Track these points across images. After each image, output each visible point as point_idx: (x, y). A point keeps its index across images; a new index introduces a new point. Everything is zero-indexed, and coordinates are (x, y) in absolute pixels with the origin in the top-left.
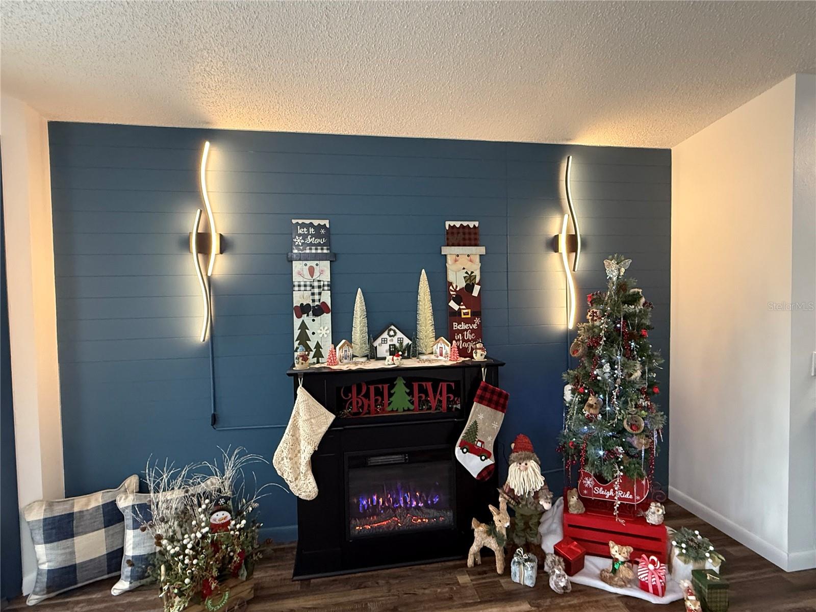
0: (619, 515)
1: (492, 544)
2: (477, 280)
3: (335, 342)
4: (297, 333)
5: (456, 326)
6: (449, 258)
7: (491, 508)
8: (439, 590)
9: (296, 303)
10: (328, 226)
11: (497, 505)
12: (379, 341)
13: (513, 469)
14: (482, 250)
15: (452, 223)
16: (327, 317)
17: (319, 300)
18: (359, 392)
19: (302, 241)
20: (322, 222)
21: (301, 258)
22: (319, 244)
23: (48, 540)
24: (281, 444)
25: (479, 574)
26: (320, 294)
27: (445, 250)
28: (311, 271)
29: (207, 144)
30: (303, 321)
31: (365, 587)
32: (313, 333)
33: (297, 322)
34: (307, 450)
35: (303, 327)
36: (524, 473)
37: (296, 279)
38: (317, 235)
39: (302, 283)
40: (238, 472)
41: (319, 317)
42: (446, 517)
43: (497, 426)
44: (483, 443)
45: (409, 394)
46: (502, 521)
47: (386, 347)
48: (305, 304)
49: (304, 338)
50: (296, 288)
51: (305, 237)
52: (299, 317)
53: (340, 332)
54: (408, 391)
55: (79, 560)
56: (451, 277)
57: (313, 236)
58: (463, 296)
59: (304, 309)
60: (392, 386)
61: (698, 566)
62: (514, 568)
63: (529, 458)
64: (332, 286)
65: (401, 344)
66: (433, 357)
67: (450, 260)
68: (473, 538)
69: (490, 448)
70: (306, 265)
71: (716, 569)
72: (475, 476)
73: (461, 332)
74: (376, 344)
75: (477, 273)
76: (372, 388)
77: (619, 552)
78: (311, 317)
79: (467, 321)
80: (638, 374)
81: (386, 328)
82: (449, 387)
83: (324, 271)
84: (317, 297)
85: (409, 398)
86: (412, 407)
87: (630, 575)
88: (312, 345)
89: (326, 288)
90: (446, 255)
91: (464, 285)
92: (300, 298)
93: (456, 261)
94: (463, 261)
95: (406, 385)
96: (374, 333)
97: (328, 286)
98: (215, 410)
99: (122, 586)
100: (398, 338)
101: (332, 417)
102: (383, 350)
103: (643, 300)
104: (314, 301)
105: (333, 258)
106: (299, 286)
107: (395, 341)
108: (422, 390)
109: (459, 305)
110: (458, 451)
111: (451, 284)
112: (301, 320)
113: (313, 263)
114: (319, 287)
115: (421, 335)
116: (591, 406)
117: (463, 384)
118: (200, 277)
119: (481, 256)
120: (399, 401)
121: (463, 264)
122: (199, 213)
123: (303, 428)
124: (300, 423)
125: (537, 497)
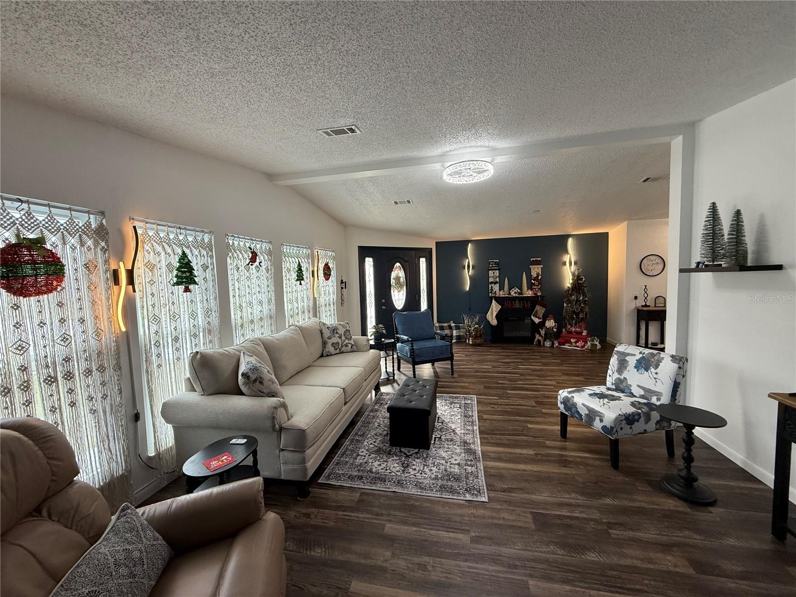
0: (575, 333)
1: (540, 338)
3: (500, 290)
4: (490, 288)
5: (533, 287)
10: (498, 261)
11: (542, 330)
13: (547, 321)
14: (542, 266)
15: (533, 259)
16: (498, 285)
18: (507, 302)
19: (492, 266)
21: (491, 270)
22: (496, 266)
24: (489, 313)
25: (537, 346)
26: (496, 279)
28: (494, 273)
29: (470, 244)
32: (494, 288)
34: (495, 314)
42: (529, 334)
43: (543, 311)
44: (539, 315)
46: (543, 332)
47: (514, 292)
48: (492, 281)
50: (490, 277)
52: (491, 284)
53: (501, 288)
57: (494, 264)
58: (536, 279)
60: (515, 301)
61: (593, 343)
62: (545, 343)
63: (552, 319)
64: (499, 277)
65: (518, 291)
66: (526, 294)
68: (535, 338)
69: (541, 317)
72: (537, 323)
73: (535, 289)
74: (511, 291)
75: (540, 272)
76: (510, 301)
77: (573, 340)
78: (494, 285)
79: (537, 286)
81: (513, 287)
82: (530, 302)
83: (497, 273)
85: (520, 304)
86: (520, 307)
87: (575, 345)
88: (494, 291)
90: (531, 268)
91: (536, 276)
93: (534, 269)
95: (518, 301)
98: (470, 306)
101: (500, 307)
105: (500, 270)
109: (535, 281)
110: (532, 317)
111: (532, 276)
113: (494, 271)
114: (496, 277)
115: (523, 289)
116: (569, 307)
117: (534, 301)
118: (467, 275)
119: (541, 268)
120: (517, 305)
121: (536, 270)
122: (467, 260)
123: (494, 309)
124: (493, 308)
125: (553, 328)
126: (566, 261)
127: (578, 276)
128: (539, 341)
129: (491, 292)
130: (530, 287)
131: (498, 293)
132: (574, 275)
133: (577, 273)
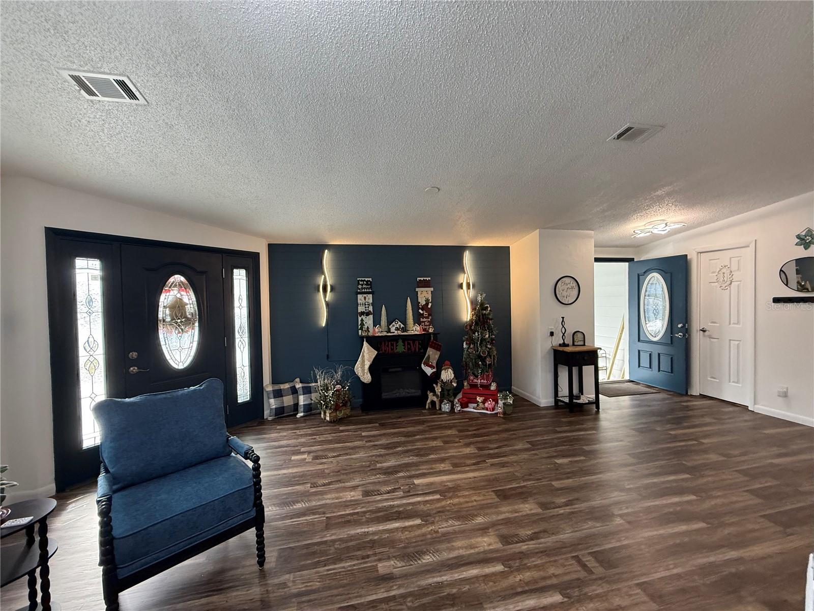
0: (480, 387)
1: (435, 399)
2: (430, 301)
3: (375, 326)
4: (360, 322)
5: (422, 320)
7: (434, 385)
9: (359, 311)
10: (371, 281)
12: (391, 325)
13: (443, 372)
14: (432, 289)
15: (420, 279)
16: (371, 316)
18: (385, 344)
19: (361, 287)
20: (369, 279)
21: (361, 293)
22: (368, 288)
23: (275, 397)
24: (358, 363)
25: (430, 410)
26: (368, 307)
27: (417, 289)
28: (365, 298)
29: (326, 251)
30: (362, 318)
32: (366, 323)
33: (360, 319)
34: (367, 364)
35: (362, 320)
36: (447, 373)
37: (359, 302)
38: (367, 284)
40: (343, 373)
41: (368, 317)
42: (419, 392)
43: (437, 357)
44: (432, 363)
46: (438, 389)
47: (394, 328)
49: (362, 324)
51: (362, 285)
52: (360, 316)
53: (377, 322)
54: (403, 344)
55: (285, 405)
56: (420, 300)
57: (365, 285)
58: (424, 307)
59: (362, 313)
60: (397, 342)
61: (506, 401)
63: (449, 368)
64: (373, 304)
65: (400, 327)
66: (412, 332)
67: (419, 293)
68: (428, 398)
69: (435, 365)
70: (363, 296)
71: (511, 402)
72: (429, 375)
73: (424, 322)
74: (390, 327)
75: (430, 298)
76: (390, 343)
77: (479, 399)
78: (365, 316)
79: (426, 318)
80: (487, 336)
81: (394, 320)
82: (419, 343)
83: (370, 298)
84: (367, 309)
85: (404, 347)
86: (405, 350)
87: (483, 406)
88: (365, 327)
90: (417, 292)
91: (425, 303)
92: (361, 309)
93: (421, 294)
95: (403, 342)
96: (389, 323)
97: (371, 304)
98: (328, 353)
99: (300, 415)
100: (399, 324)
101: (376, 352)
103: (489, 309)
105: (373, 293)
106: (360, 304)
107: (398, 326)
108: (409, 344)
109: (423, 311)
110: (422, 365)
111: (420, 303)
113: (365, 295)
114: (368, 305)
115: (408, 323)
116: (471, 348)
117: (424, 341)
118: (323, 301)
119: (431, 291)
120: (400, 348)
121: (424, 295)
122: (323, 276)
123: (366, 356)
124: (365, 354)
125: (451, 382)
126: (462, 283)
127: (482, 304)
128: (433, 403)
129: (361, 329)
130: (417, 320)
131: (371, 329)
132: (473, 303)
133: (479, 299)
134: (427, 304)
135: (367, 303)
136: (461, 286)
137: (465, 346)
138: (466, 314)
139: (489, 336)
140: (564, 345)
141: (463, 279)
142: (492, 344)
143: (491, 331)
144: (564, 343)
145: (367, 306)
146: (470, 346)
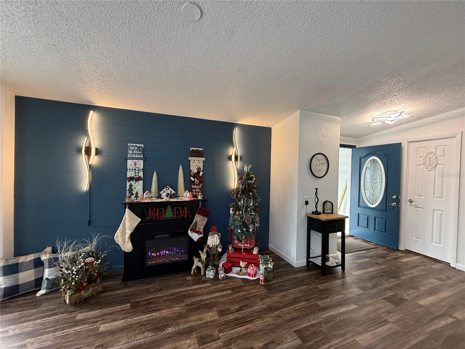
0: (244, 252)
1: (200, 265)
2: (202, 170)
3: (144, 192)
4: (128, 188)
5: (193, 186)
6: (191, 161)
7: (200, 252)
8: (179, 282)
9: (128, 176)
10: (143, 147)
11: (203, 251)
12: (162, 191)
13: (209, 237)
14: (204, 159)
15: (193, 149)
16: (141, 182)
17: (138, 175)
18: (152, 211)
19: (132, 152)
20: (141, 145)
21: (131, 159)
22: (139, 154)
24: (118, 231)
25: (195, 276)
28: (135, 164)
29: (92, 112)
30: (131, 183)
31: (150, 284)
32: (135, 188)
33: (128, 184)
34: (128, 232)
35: (131, 186)
36: (213, 239)
37: (129, 167)
38: (138, 150)
39: (131, 169)
40: (99, 242)
41: (138, 182)
42: (185, 258)
43: (204, 223)
44: (199, 229)
45: (172, 211)
46: (203, 256)
47: (165, 194)
48: (132, 177)
49: (131, 190)
50: (128, 170)
51: (133, 150)
52: (129, 182)
53: (147, 188)
54: (172, 210)
56: (192, 168)
57: (136, 150)
58: (196, 175)
59: (131, 179)
60: (166, 209)
61: (266, 267)
62: (207, 272)
63: (215, 234)
64: (144, 170)
65: (171, 193)
66: (183, 198)
67: (191, 162)
68: (193, 263)
69: (202, 230)
70: (133, 161)
71: (272, 267)
72: (196, 241)
73: (195, 189)
74: (161, 193)
75: (202, 167)
76: (158, 209)
77: (242, 264)
78: (134, 182)
79: (197, 185)
80: (252, 204)
81: (165, 187)
83: (140, 164)
85: (172, 213)
86: (173, 216)
87: (245, 272)
88: (134, 192)
89: (141, 171)
90: (190, 160)
92: (129, 174)
93: (194, 162)
94: (197, 163)
95: (172, 208)
96: (160, 188)
97: (142, 170)
98: (90, 218)
99: (42, 292)
100: (170, 191)
101: (140, 220)
102: (164, 195)
103: (254, 179)
104: (136, 175)
105: (145, 160)
106: (130, 169)
107: (169, 192)
108: (178, 210)
109: (194, 179)
110: (189, 232)
112: (130, 183)
113: (136, 161)
114: (138, 170)
115: (179, 189)
116: (237, 215)
117: (193, 207)
118: (85, 164)
119: (203, 161)
120: (169, 214)
122: (87, 138)
123: (128, 224)
124: (126, 222)
125: (217, 247)
126: (231, 155)
127: (248, 174)
129: (130, 194)
130: (188, 187)
131: (140, 195)
132: (240, 174)
133: (246, 169)
134: (198, 172)
135: (137, 169)
136: (230, 158)
137: (231, 212)
138: (233, 183)
139: (253, 204)
140: (317, 213)
141: (232, 152)
142: (255, 211)
143: (255, 199)
144: (317, 211)
145: (137, 172)
146: (235, 213)
